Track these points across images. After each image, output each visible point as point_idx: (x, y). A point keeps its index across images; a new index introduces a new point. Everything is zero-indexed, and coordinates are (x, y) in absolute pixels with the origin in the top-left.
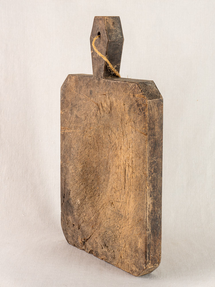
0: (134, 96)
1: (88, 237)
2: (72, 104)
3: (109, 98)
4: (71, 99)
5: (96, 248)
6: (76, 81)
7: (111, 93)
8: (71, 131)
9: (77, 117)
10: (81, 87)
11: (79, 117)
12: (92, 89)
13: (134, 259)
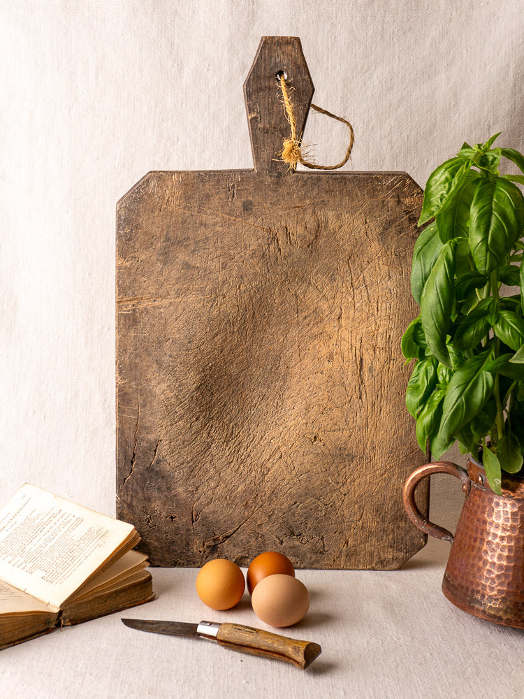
0: (399, 202)
1: (231, 531)
2: (167, 239)
3: (314, 212)
4: (164, 227)
5: (258, 549)
6: (186, 185)
7: (323, 201)
8: (165, 302)
9: (187, 266)
10: (208, 196)
11: (198, 265)
12: (250, 198)
13: (391, 537)
